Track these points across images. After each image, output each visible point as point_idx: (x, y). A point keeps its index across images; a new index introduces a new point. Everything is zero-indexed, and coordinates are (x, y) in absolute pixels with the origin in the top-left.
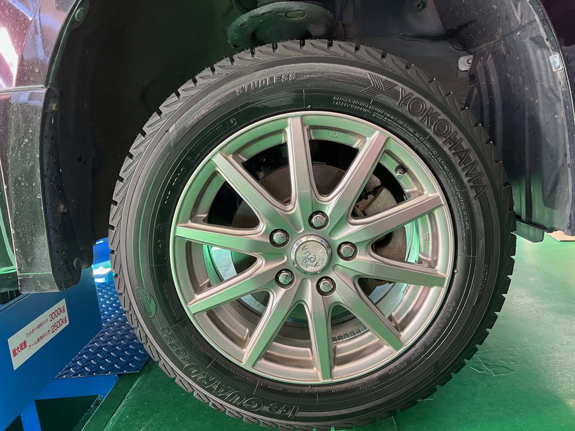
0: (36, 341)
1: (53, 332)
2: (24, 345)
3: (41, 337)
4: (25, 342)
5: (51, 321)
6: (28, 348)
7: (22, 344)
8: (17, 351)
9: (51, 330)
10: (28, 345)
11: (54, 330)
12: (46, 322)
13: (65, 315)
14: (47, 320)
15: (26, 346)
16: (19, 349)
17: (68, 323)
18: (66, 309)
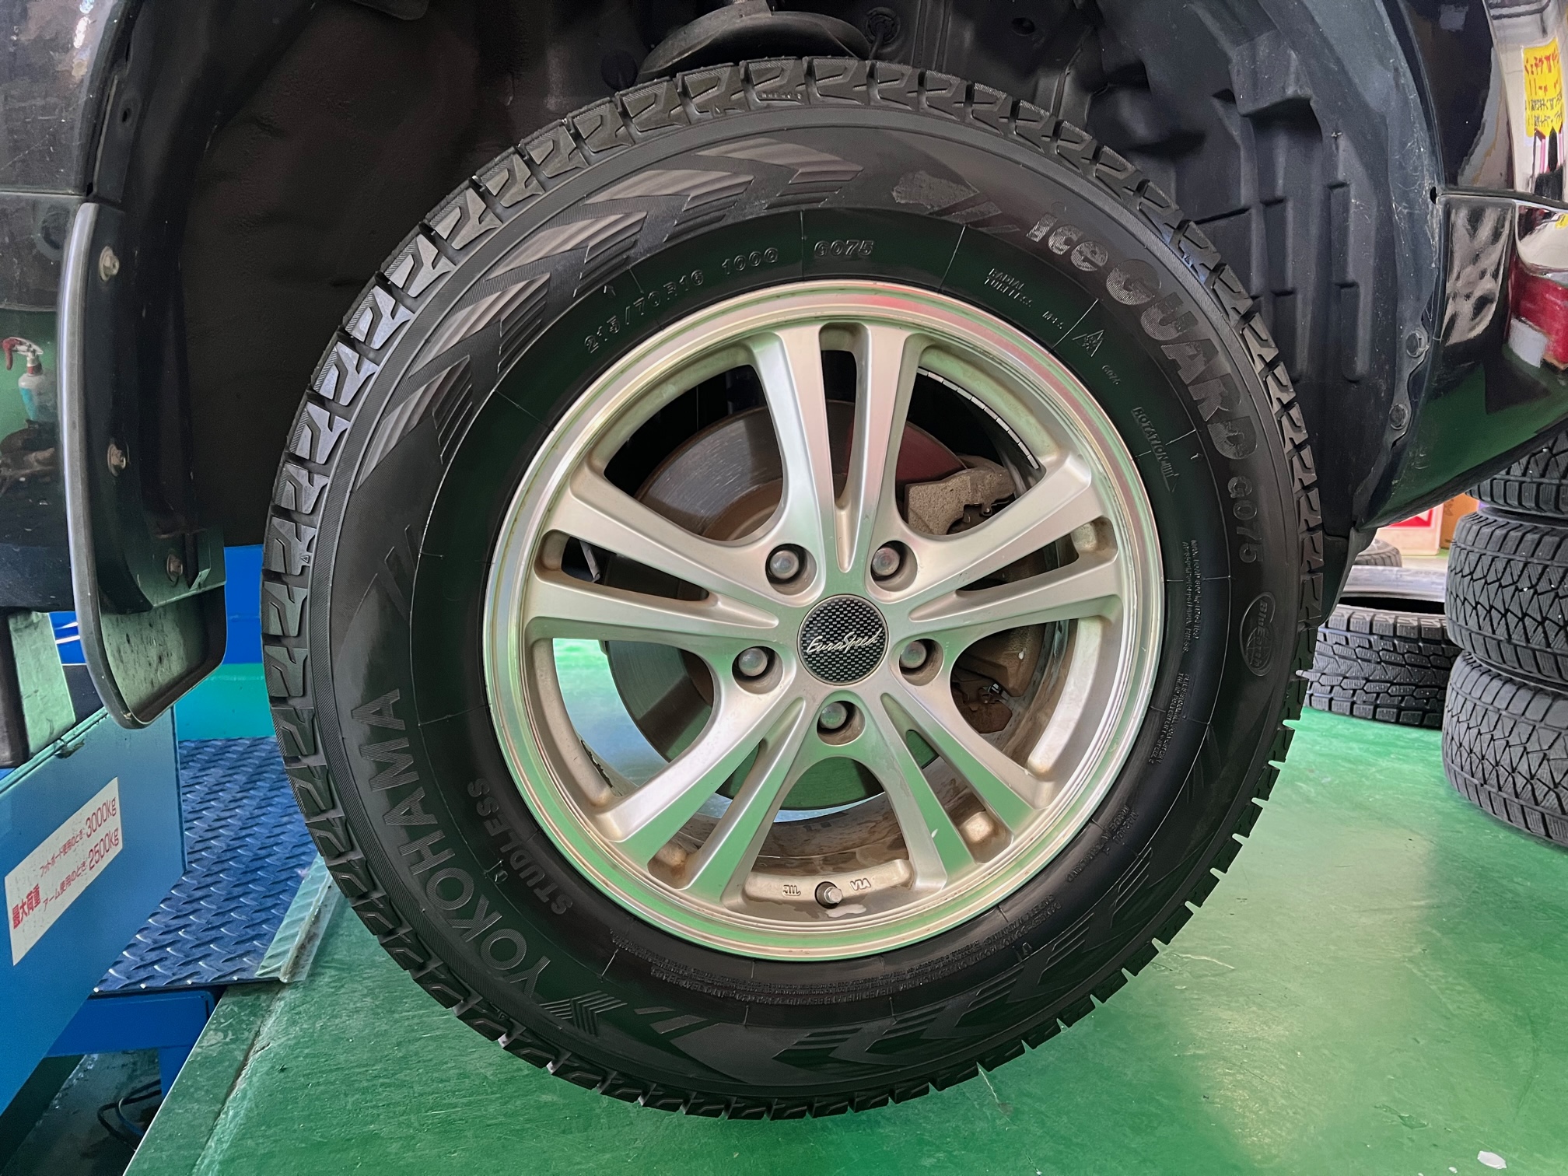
0: (59, 890)
1: (91, 868)
2: (34, 897)
3: (69, 880)
4: (37, 889)
5: (89, 836)
6: (42, 904)
7: (31, 892)
8: (21, 911)
9: (87, 863)
10: (42, 897)
11: (93, 863)
12: (78, 839)
13: (115, 823)
14: (81, 832)
15: (38, 903)
16: (26, 907)
17: (120, 847)
18: (117, 806)
